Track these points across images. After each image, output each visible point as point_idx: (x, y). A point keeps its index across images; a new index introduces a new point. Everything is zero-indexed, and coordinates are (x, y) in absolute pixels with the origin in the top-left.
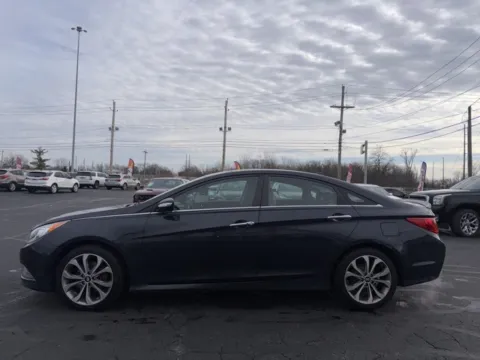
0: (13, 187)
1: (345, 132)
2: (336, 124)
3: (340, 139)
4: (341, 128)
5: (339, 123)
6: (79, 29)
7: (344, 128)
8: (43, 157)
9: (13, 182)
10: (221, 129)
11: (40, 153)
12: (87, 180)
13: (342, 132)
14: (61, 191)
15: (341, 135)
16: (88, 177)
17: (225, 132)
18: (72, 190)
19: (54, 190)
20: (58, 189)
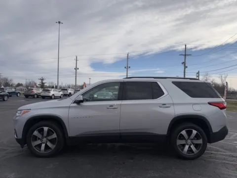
0: (36, 96)
1: (187, 67)
2: (182, 63)
3: (185, 71)
4: (185, 65)
5: (184, 63)
6: (59, 22)
7: (186, 66)
9: (36, 94)
10: (125, 67)
11: (42, 80)
12: (66, 92)
13: (185, 67)
14: (56, 98)
15: (185, 69)
16: (66, 91)
17: (127, 69)
18: (60, 97)
19: (53, 97)
20: (55, 96)
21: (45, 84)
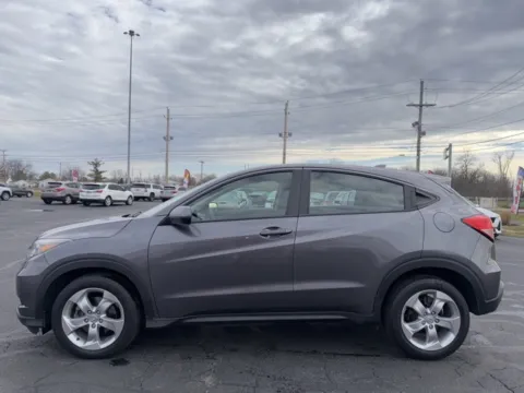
0: (68, 200)
1: (424, 134)
2: (414, 125)
3: (419, 143)
4: (419, 129)
5: (417, 123)
6: (132, 33)
7: (423, 129)
8: (100, 169)
9: (69, 195)
10: (280, 135)
11: (96, 165)
12: (142, 192)
13: (421, 134)
14: (115, 204)
15: (419, 138)
16: (143, 189)
17: (285, 137)
18: (127, 203)
19: (108, 202)
20: (112, 201)
21: (103, 175)
